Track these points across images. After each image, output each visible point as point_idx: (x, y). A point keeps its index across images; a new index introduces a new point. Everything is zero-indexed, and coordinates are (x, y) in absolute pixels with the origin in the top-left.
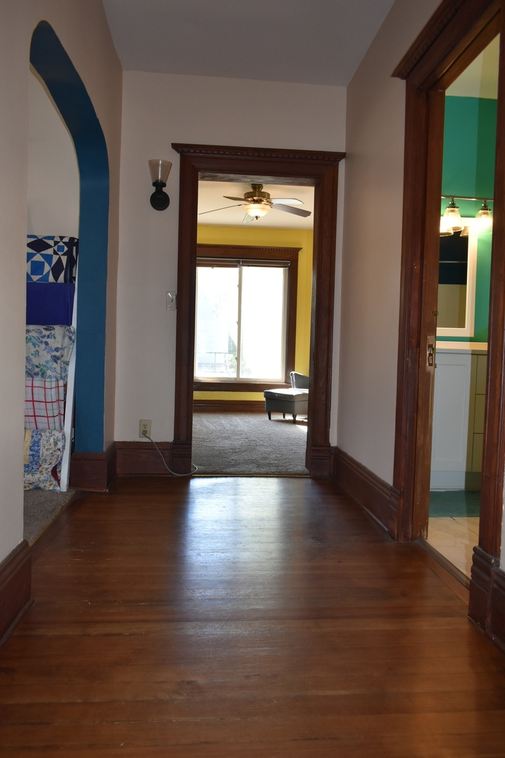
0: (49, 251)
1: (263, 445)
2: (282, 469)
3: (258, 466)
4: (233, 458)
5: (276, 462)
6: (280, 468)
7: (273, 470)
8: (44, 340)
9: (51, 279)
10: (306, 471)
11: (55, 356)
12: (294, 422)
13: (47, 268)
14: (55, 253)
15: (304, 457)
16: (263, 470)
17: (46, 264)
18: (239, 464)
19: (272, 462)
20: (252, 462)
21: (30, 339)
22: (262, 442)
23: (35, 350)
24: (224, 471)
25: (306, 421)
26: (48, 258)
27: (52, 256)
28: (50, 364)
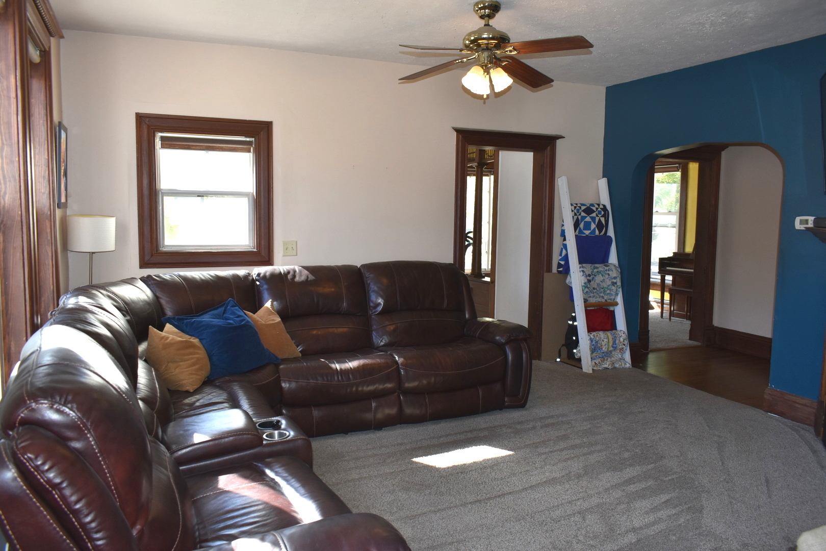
0: (594, 215)
8: (607, 272)
9: (597, 232)
11: (613, 282)
13: (593, 226)
14: (597, 216)
17: (592, 223)
21: (600, 272)
23: (602, 278)
26: (593, 219)
27: (595, 218)
28: (610, 287)
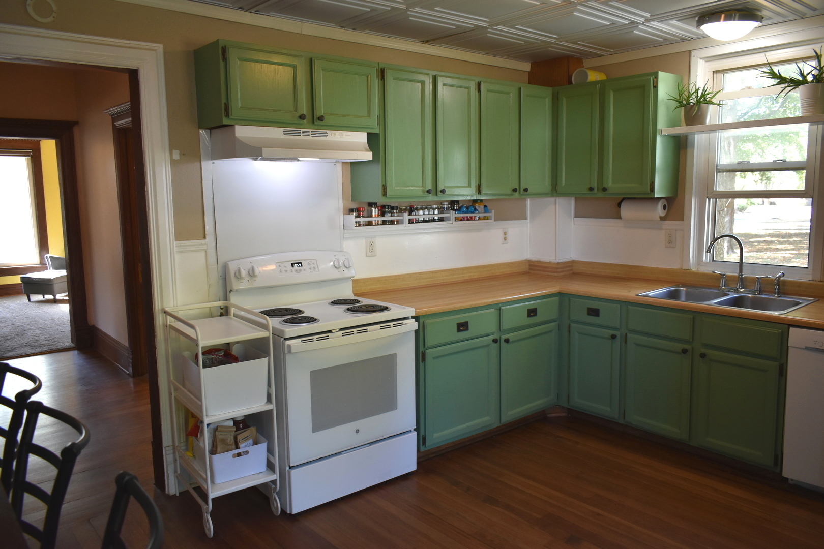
1: (31, 329)
2: (54, 347)
3: (33, 347)
4: (8, 345)
5: (47, 342)
6: (51, 346)
7: (45, 349)
10: (72, 345)
12: (55, 301)
15: (69, 335)
16: (37, 350)
18: (15, 348)
19: (43, 342)
20: (26, 345)
22: (29, 327)
24: (5, 356)
25: (67, 298)
